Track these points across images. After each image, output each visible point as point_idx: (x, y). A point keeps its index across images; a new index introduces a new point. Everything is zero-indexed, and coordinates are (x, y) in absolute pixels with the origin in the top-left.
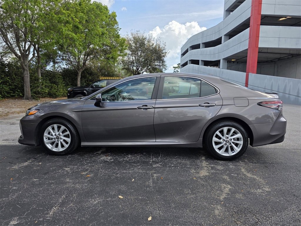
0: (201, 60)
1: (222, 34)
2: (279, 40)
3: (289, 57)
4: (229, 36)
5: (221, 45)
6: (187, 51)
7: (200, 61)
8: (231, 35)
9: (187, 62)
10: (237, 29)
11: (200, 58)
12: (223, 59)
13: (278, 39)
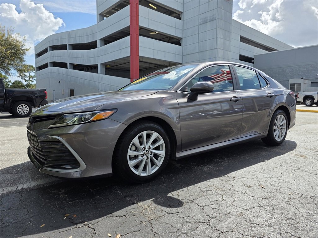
0: (70, 64)
1: (98, 38)
2: (153, 52)
3: (156, 67)
4: (105, 42)
5: (97, 49)
6: (45, 51)
7: (68, 64)
8: (108, 40)
9: (47, 64)
10: (114, 35)
11: (68, 62)
12: (101, 64)
13: (152, 50)
